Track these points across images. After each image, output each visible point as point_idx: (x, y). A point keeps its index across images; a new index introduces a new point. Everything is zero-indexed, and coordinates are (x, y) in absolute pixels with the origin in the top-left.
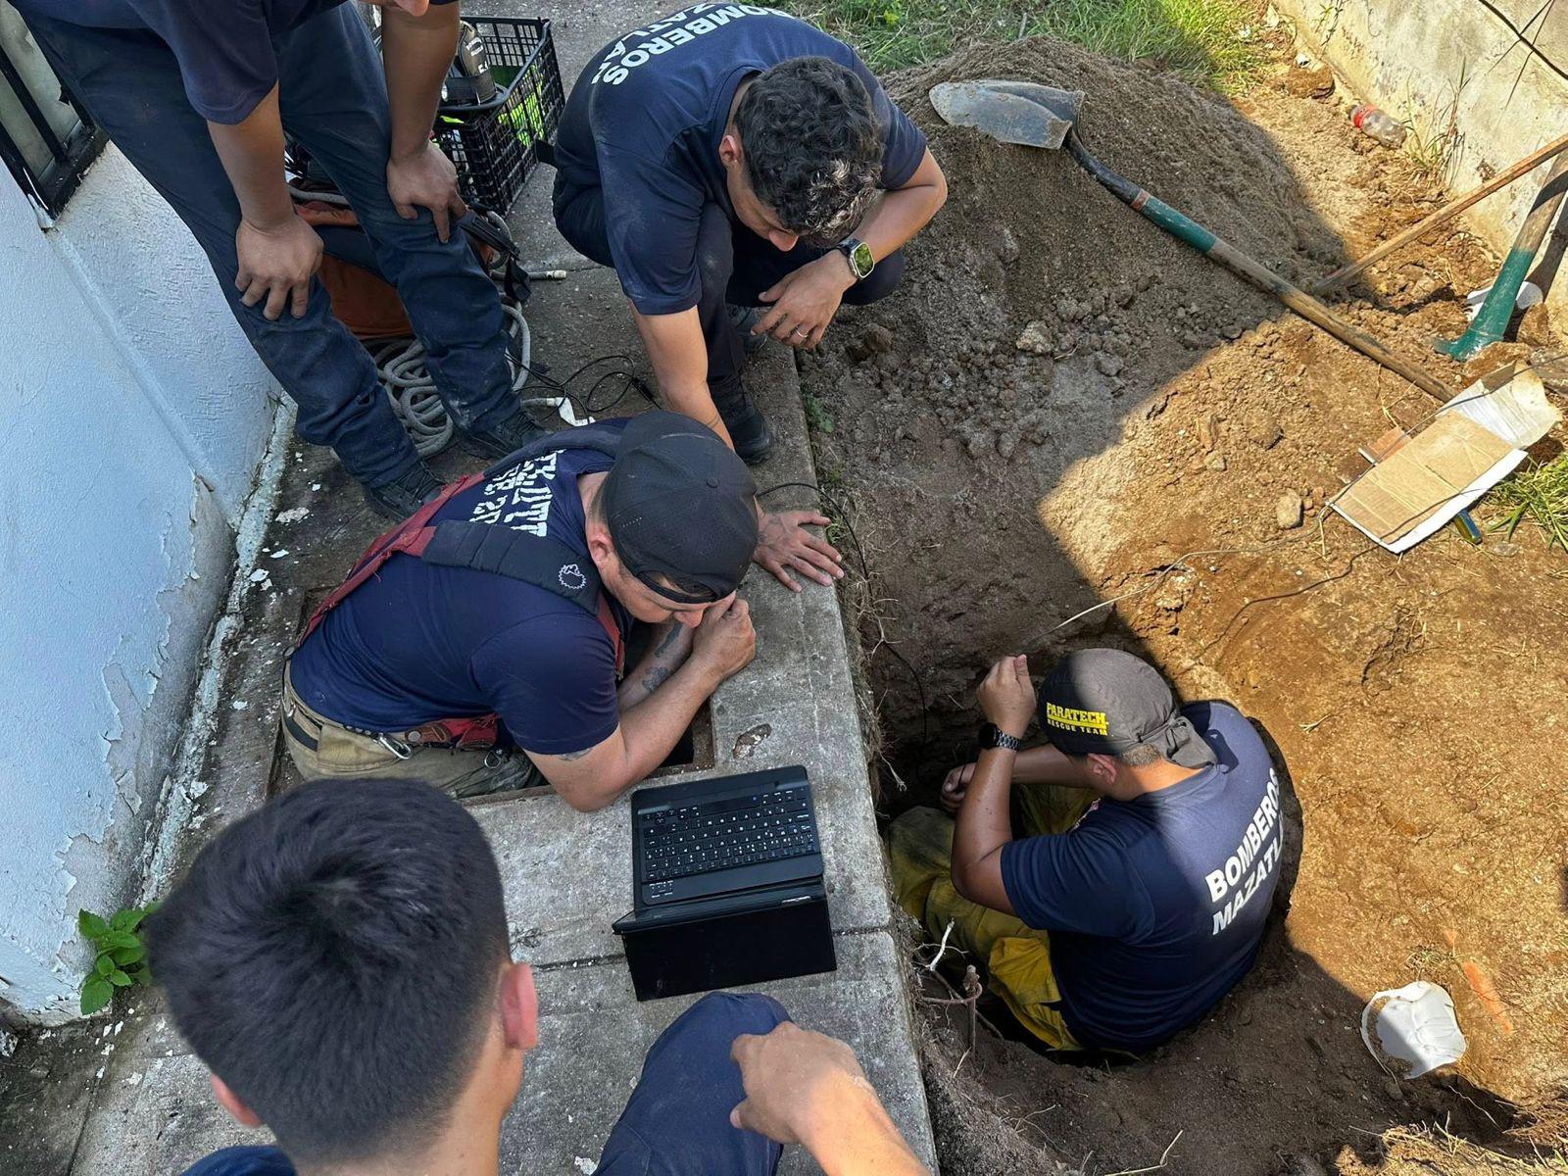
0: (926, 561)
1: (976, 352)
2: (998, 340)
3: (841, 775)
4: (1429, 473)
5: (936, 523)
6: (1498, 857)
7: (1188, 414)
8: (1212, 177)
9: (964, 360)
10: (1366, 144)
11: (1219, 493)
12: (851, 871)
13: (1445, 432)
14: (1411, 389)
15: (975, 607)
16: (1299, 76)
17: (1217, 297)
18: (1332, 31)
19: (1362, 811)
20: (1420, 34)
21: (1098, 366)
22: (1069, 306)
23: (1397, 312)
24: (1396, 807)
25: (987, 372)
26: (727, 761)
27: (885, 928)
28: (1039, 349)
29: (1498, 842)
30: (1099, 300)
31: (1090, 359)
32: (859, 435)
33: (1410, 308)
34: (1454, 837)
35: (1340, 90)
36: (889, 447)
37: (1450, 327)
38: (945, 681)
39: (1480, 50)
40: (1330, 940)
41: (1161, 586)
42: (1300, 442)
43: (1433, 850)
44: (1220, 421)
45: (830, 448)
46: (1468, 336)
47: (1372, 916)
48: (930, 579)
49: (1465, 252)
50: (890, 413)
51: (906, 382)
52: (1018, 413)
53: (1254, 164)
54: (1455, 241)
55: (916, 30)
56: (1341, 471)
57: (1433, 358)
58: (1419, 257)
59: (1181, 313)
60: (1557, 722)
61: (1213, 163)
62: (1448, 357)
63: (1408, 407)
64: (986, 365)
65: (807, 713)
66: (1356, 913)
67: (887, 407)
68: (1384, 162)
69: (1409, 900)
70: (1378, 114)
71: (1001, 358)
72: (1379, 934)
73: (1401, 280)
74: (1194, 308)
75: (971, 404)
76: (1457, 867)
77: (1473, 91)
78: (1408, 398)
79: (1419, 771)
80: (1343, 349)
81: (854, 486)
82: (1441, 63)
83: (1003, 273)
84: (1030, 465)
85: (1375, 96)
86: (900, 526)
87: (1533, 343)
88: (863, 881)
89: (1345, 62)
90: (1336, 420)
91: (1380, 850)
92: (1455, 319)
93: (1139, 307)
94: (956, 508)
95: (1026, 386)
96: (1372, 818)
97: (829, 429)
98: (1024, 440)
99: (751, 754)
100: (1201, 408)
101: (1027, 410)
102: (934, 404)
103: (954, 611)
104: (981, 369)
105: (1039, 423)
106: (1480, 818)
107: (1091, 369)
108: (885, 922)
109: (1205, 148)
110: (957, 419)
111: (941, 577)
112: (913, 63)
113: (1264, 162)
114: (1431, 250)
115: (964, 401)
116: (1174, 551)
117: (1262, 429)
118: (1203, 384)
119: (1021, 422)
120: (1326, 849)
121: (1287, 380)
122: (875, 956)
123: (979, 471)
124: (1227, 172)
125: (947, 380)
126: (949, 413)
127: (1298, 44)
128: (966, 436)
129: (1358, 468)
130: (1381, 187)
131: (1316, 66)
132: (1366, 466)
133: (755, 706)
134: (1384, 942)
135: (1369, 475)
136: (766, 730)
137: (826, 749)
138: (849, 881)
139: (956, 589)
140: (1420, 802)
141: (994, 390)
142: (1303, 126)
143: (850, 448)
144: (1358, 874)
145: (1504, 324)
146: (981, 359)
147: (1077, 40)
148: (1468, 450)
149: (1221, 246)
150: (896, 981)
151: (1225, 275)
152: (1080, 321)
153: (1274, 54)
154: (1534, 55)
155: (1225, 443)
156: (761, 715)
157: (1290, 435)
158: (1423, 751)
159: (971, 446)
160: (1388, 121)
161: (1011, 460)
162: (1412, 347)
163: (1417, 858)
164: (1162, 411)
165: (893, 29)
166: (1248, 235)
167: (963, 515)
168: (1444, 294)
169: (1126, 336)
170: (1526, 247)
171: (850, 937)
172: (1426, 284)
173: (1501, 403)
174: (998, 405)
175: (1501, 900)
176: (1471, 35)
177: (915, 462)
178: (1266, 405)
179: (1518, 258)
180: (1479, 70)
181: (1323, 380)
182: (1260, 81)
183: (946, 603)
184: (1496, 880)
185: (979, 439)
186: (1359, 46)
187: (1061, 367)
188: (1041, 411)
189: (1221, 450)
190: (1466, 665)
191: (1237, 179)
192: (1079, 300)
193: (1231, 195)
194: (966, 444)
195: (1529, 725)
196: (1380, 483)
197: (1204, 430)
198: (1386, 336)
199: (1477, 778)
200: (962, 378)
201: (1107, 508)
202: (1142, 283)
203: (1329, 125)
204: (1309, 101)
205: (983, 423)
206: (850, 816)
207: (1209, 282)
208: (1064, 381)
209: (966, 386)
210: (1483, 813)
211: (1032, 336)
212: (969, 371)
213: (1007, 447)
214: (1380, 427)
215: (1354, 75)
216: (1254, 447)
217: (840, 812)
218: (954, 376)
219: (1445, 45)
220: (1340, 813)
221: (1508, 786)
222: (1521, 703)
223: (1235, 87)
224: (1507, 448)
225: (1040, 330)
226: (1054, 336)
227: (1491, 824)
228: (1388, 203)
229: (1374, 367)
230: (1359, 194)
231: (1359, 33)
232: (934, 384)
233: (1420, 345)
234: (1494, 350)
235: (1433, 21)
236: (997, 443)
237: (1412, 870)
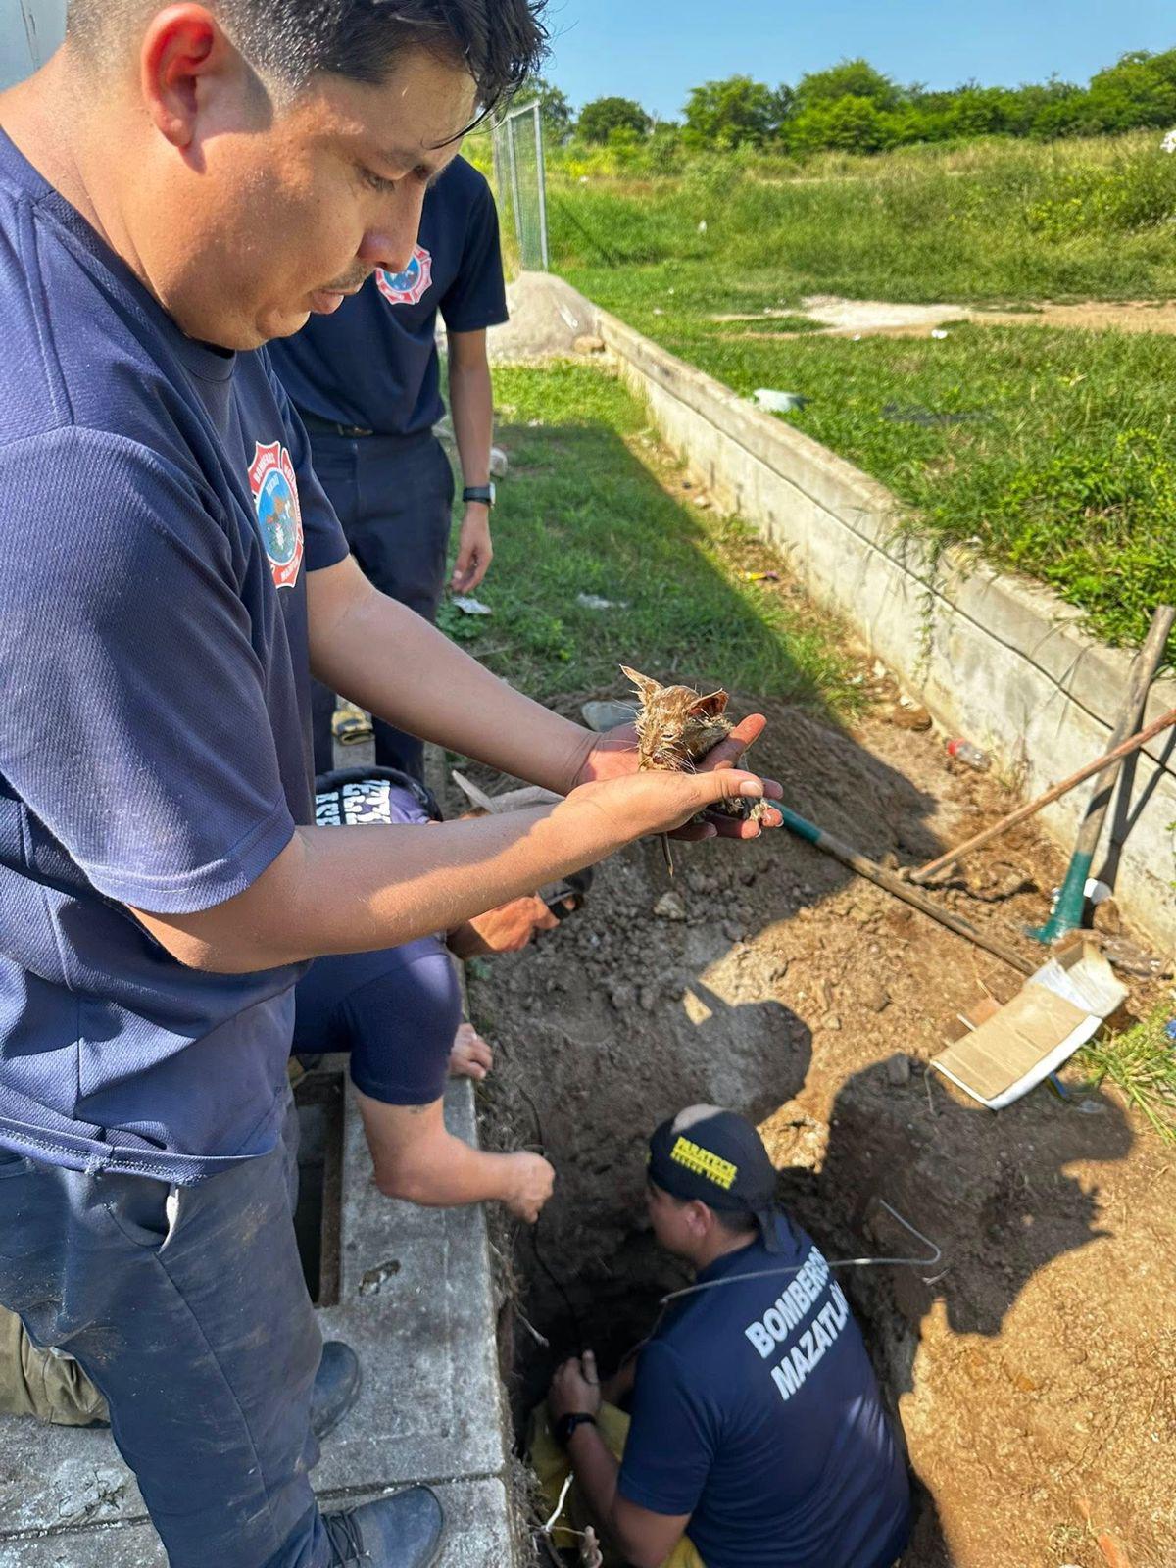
0: (573, 1109)
1: (619, 915)
2: (639, 906)
3: (466, 1313)
4: (1018, 1036)
5: (584, 1070)
6: (1114, 1412)
7: (805, 978)
8: (820, 785)
9: (609, 922)
10: (961, 768)
11: (837, 1051)
12: (467, 1414)
13: (1031, 1002)
14: (1000, 965)
15: (621, 1160)
16: (902, 714)
17: (827, 880)
18: (926, 680)
19: (987, 1369)
20: (991, 686)
21: (725, 932)
22: (699, 881)
23: (990, 902)
24: (1016, 1361)
25: (630, 934)
26: (351, 1299)
27: (498, 1475)
28: (674, 915)
29: (1111, 1397)
30: (724, 877)
31: (718, 926)
32: (513, 985)
33: (1002, 898)
34: (1070, 1392)
35: (936, 725)
36: (541, 997)
37: (1034, 917)
38: (594, 1242)
39: (1035, 698)
40: (975, 1522)
41: (795, 1143)
42: (907, 1008)
43: (1054, 1407)
44: (834, 985)
45: (485, 994)
46: (1051, 925)
47: (1014, 1493)
48: (577, 1128)
49: (1046, 856)
50: (543, 966)
51: (558, 940)
52: (657, 970)
53: (859, 777)
54: (1038, 847)
55: (586, 665)
56: (944, 1035)
57: (1024, 942)
58: (1006, 858)
59: (796, 892)
60: (1149, 1271)
61: (821, 774)
62: (1037, 942)
63: (1000, 980)
64: (629, 927)
65: (438, 1250)
66: (998, 1490)
67: (540, 961)
68: (976, 782)
69: (1042, 1468)
70: (967, 745)
71: (641, 922)
72: (1023, 1514)
73: (993, 876)
74: (808, 889)
75: (616, 960)
76: (1078, 1426)
77: (1035, 729)
78: (999, 973)
79: (1033, 1322)
80: (940, 929)
81: (506, 1031)
82: (1009, 706)
83: (642, 850)
84: (669, 1018)
85: (964, 730)
86: (548, 1074)
87: (1106, 932)
88: (480, 1423)
89: (938, 705)
90: (937, 989)
91: (1008, 1411)
92: (1040, 910)
93: (760, 885)
94: (602, 1056)
95: (663, 946)
96: (997, 1374)
97: (486, 977)
98: (663, 995)
99: (378, 1290)
100: (816, 973)
101: (664, 968)
102: (583, 960)
103: (601, 1163)
104: (624, 931)
105: (676, 980)
106: (1092, 1370)
107: (720, 935)
108: (497, 1469)
109: (814, 762)
110: (604, 974)
111: (588, 1127)
112: (582, 689)
113: (868, 776)
114: (1019, 854)
115: (609, 959)
116: (802, 1106)
117: (870, 994)
118: (817, 953)
119: (660, 978)
120: (962, 1418)
121: (891, 953)
122: (484, 1505)
123: (623, 1022)
124: (832, 781)
125: (595, 939)
126: (596, 968)
127: (902, 689)
128: (611, 988)
129: (958, 1032)
130: (972, 802)
131: (916, 707)
132: (966, 1031)
133: (386, 1242)
134: (1027, 1523)
135: (968, 1039)
136: (393, 1267)
137: (453, 1286)
138: (463, 1424)
139: (602, 1141)
140: (1035, 1354)
141: (635, 949)
142: (907, 751)
143: (505, 997)
144: (992, 1441)
145: (1078, 914)
146: (623, 922)
147: (717, 679)
148: (1053, 1020)
149: (826, 838)
150: (503, 1531)
151: (833, 862)
152: (709, 894)
153: (883, 696)
154: (1072, 702)
155: (839, 1005)
156: (391, 1252)
157: (898, 1001)
158: (1034, 1302)
159: (614, 998)
160: (976, 751)
161: (652, 1014)
162: (1004, 932)
163: (1040, 1418)
164: (783, 975)
165: (567, 662)
166: (850, 830)
167: (608, 1063)
168: (1028, 887)
169: (748, 909)
170: (1085, 850)
171: (460, 1485)
172: (1014, 880)
173: (1077, 980)
174: (639, 963)
175: (1124, 1461)
176: (1027, 687)
177: (565, 1013)
178: (873, 974)
179: (1082, 860)
180: (1038, 715)
181: (923, 955)
182: (871, 716)
183: (593, 1155)
184: (1117, 1439)
185: (622, 992)
186: (948, 693)
187: (694, 932)
188: (676, 970)
189: (836, 1012)
190: (1066, 1217)
191: (839, 788)
192: (707, 876)
193: (835, 798)
194: (610, 996)
195: (1124, 1274)
196: (978, 1046)
197: (820, 993)
198: (980, 921)
199: (1085, 1328)
200: (608, 938)
201: (741, 1063)
202: (762, 865)
203: (927, 752)
204: (909, 733)
205: (626, 978)
206: (471, 1356)
207: (819, 868)
208: (696, 944)
209: (612, 945)
210: (1093, 1364)
211: (667, 904)
212: (614, 933)
213: (648, 1000)
214: (975, 998)
215: (947, 714)
216: (864, 1011)
217: (461, 1352)
218: (600, 935)
219: (1010, 694)
220: (969, 1374)
221: (1113, 1336)
222: (1116, 1253)
223: (851, 719)
224: (1084, 1015)
225: (673, 899)
226: (686, 904)
227: (1101, 1376)
228: (980, 814)
229: (969, 947)
230: (955, 806)
231: (946, 682)
232: (583, 942)
233: (1012, 931)
234: (1072, 935)
235: (999, 675)
236: (639, 997)
237: (1039, 1432)
